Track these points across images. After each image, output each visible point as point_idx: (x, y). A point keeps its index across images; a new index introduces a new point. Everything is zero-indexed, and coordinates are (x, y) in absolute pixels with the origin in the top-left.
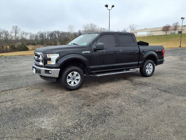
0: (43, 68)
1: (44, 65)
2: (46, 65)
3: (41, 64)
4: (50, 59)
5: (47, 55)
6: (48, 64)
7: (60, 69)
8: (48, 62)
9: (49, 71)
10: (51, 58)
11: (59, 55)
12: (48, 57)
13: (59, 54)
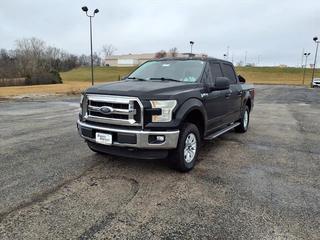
0: (142, 132)
1: (144, 125)
2: (149, 125)
3: (132, 122)
4: (159, 112)
5: (151, 102)
6: (153, 121)
7: (179, 131)
8: (153, 117)
9: (156, 136)
10: (162, 109)
11: (178, 103)
12: (153, 107)
13: (177, 100)
